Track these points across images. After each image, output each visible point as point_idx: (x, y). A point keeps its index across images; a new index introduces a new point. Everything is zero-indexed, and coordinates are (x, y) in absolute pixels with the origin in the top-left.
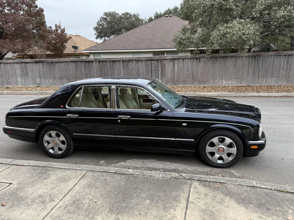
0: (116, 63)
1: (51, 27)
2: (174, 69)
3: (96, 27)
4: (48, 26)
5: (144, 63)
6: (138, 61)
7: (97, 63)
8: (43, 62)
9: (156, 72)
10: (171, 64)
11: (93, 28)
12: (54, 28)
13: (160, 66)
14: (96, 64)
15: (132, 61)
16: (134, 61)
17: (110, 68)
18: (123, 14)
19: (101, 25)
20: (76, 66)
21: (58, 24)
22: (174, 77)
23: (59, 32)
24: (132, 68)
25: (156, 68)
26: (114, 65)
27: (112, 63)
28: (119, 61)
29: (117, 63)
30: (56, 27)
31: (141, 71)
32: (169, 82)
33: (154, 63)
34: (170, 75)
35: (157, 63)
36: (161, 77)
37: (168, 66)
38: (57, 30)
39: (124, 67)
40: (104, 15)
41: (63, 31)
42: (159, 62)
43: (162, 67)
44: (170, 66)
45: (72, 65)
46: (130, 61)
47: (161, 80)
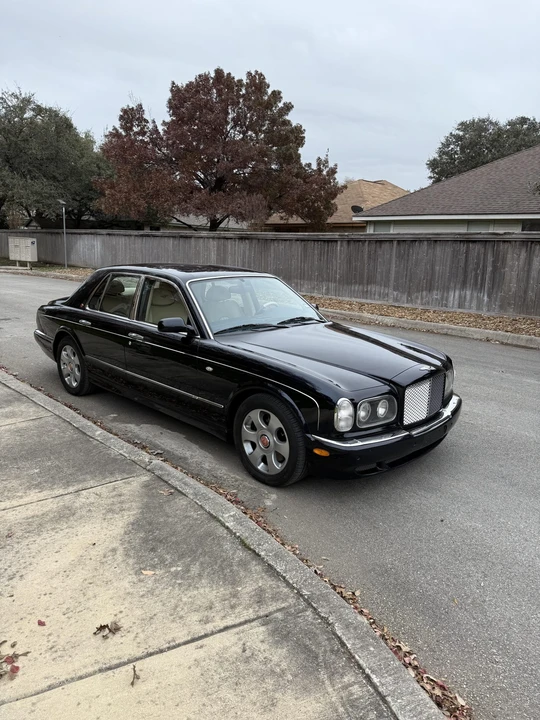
0: (383, 246)
1: (309, 165)
2: (529, 271)
3: (435, 160)
4: (304, 164)
5: (449, 249)
6: (434, 241)
7: (345, 244)
8: (252, 239)
9: (476, 274)
10: (523, 255)
11: (426, 161)
12: (314, 167)
13: (490, 259)
14: (341, 246)
15: (421, 241)
16: (426, 243)
17: (369, 258)
18: (510, 124)
19: (446, 153)
20: (305, 249)
21: (323, 158)
22: (525, 292)
23: (324, 173)
24: (417, 259)
25: (478, 264)
26: (378, 249)
27: (373, 246)
28: (391, 241)
29: (386, 246)
30: (319, 164)
31: (438, 268)
32: (509, 304)
33: (476, 249)
34: (514, 286)
35: (482, 250)
36: (489, 289)
37: (513, 259)
38: (320, 170)
39: (400, 257)
40: (458, 129)
41: (333, 171)
42: (489, 246)
43: (494, 263)
44: (518, 259)
45: (298, 248)
46: (415, 241)
47: (489, 296)
